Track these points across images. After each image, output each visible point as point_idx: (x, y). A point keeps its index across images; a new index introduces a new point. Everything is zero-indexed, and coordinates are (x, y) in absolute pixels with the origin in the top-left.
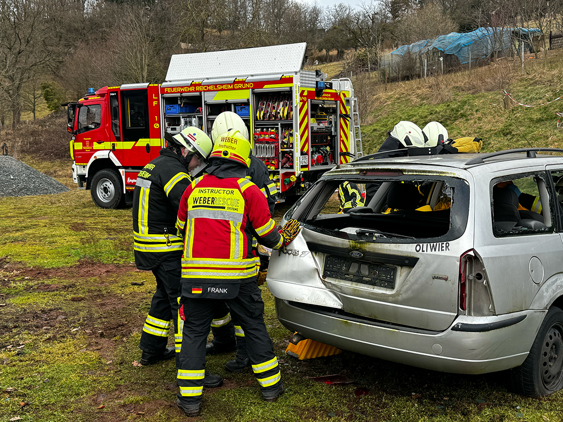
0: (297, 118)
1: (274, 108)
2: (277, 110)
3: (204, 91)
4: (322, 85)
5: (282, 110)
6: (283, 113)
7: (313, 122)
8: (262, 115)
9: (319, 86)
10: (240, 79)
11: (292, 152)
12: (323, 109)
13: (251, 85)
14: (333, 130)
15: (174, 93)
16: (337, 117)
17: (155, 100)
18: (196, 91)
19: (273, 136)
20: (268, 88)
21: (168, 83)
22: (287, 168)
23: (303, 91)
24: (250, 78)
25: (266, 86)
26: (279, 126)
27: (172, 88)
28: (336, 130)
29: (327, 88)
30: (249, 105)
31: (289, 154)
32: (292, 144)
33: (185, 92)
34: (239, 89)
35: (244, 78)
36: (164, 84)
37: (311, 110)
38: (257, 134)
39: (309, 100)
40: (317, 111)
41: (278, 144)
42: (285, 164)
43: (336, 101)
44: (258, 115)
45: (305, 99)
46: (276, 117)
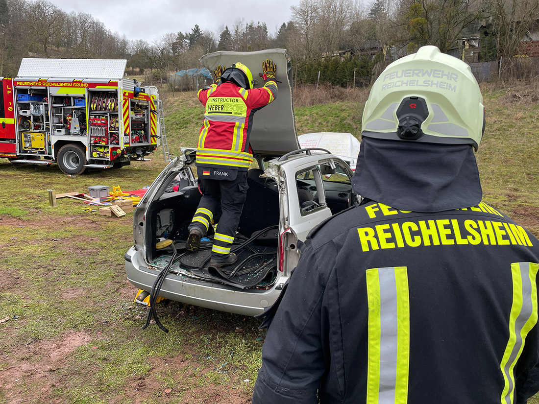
0: (121, 110)
1: (104, 102)
2: (106, 104)
3: (49, 86)
4: (138, 90)
5: (110, 104)
6: (111, 106)
7: (132, 114)
8: (95, 106)
9: (136, 90)
10: (78, 80)
11: (118, 134)
12: (139, 106)
13: (86, 85)
14: (146, 120)
15: (25, 86)
16: (148, 111)
17: (9, 90)
18: (42, 86)
19: (103, 121)
20: (98, 88)
21: (20, 78)
22: (114, 144)
23: (125, 93)
24: (85, 80)
25: (97, 87)
26: (108, 115)
27: (23, 82)
28: (148, 121)
29: (141, 92)
30: (85, 99)
31: (115, 135)
32: (118, 128)
33: (33, 86)
34: (77, 87)
35: (81, 80)
36: (16, 78)
37: (131, 106)
38: (92, 120)
39: (130, 99)
40: (135, 107)
41: (108, 128)
42: (112, 141)
43: (148, 101)
44: (92, 106)
45: (127, 98)
46: (105, 109)
